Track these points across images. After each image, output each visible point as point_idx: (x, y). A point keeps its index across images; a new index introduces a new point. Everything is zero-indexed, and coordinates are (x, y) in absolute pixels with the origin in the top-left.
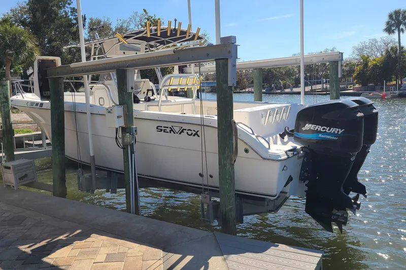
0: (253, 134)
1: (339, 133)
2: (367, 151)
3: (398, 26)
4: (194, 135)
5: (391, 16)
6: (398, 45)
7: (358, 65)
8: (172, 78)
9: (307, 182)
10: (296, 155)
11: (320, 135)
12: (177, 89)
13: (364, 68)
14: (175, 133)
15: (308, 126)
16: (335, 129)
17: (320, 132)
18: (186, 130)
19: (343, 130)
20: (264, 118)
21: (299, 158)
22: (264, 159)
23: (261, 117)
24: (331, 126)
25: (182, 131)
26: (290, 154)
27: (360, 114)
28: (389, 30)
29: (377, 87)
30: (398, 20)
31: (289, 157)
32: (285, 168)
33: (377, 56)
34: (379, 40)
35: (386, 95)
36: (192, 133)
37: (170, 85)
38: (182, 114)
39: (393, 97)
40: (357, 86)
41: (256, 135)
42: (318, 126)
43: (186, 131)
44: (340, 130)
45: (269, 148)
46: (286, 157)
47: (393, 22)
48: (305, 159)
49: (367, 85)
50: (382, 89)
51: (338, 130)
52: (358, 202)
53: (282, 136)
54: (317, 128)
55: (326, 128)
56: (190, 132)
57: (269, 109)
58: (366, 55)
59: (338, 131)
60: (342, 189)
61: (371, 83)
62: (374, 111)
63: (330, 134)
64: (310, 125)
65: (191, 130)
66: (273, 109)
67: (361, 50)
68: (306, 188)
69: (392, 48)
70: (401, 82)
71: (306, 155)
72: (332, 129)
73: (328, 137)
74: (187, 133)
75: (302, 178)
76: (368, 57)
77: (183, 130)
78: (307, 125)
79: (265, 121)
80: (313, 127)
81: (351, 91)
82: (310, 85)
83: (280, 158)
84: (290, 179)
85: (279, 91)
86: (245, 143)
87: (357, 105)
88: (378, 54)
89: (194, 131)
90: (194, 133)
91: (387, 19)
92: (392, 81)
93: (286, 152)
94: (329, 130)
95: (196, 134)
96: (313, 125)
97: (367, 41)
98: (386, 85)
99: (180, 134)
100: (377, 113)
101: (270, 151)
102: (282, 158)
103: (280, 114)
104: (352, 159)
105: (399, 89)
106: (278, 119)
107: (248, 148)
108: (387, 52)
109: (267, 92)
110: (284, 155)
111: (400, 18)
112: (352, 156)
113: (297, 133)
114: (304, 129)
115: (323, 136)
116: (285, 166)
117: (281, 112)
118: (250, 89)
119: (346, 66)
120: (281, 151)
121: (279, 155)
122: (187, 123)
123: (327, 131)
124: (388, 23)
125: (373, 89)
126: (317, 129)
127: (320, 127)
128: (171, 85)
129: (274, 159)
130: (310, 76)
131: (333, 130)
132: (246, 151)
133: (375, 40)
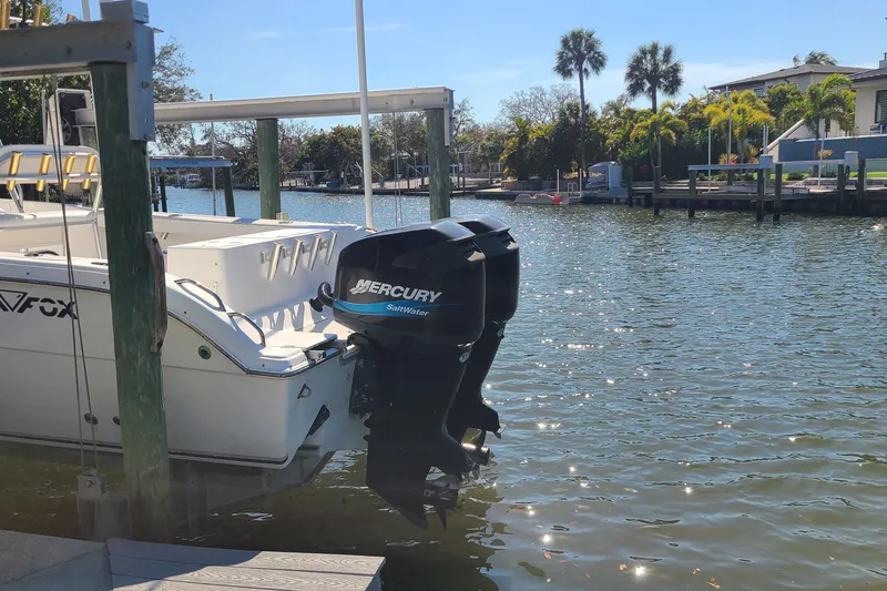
0: (222, 308)
1: (432, 301)
2: (499, 335)
3: (579, 64)
4: (62, 315)
5: (565, 42)
6: (579, 101)
7: (509, 138)
8: (17, 157)
9: (368, 416)
10: (334, 355)
11: (390, 307)
12: (35, 186)
13: (521, 143)
14: (5, 309)
15: (363, 286)
16: (421, 291)
17: (389, 299)
18: (36, 300)
19: (439, 294)
20: (267, 263)
21: (344, 362)
22: (249, 372)
23: (259, 259)
24: (413, 284)
25: (27, 305)
26: (316, 354)
27: (477, 256)
28: (563, 70)
29: (545, 183)
30: (579, 52)
31: (313, 365)
32: (306, 392)
33: (546, 120)
34: (547, 89)
35: (561, 199)
36: (55, 310)
37: (10, 175)
38: (29, 255)
39: (573, 203)
40: (509, 180)
41: (229, 310)
42: (384, 285)
43: (39, 304)
44: (432, 293)
45: (263, 344)
46: (306, 364)
47: (570, 55)
48: (361, 362)
49: (526, 179)
50: (554, 187)
51: (427, 293)
52: (484, 449)
53: (316, 305)
54: (382, 289)
55: (402, 289)
56: (49, 307)
57: (279, 241)
58: (524, 119)
59: (429, 297)
60: (445, 429)
61: (534, 174)
62: (511, 246)
63: (412, 303)
64: (368, 282)
65: (52, 302)
66: (292, 241)
67: (515, 108)
68: (367, 431)
69: (569, 106)
70: (588, 174)
71: (362, 353)
72: (415, 290)
73: (408, 310)
74: (42, 309)
75: (356, 409)
76: (528, 121)
77: (30, 300)
78: (361, 282)
79: (268, 271)
80: (373, 286)
81: (499, 190)
82: (419, 176)
83: (288, 370)
84: (324, 414)
85: (357, 187)
86: (200, 333)
87: (469, 234)
88: (548, 119)
89: (61, 302)
90: (61, 308)
91: (558, 47)
92: (571, 171)
93: (307, 352)
94: (409, 295)
95: (68, 311)
96: (374, 283)
97: (527, 91)
98: (561, 179)
99: (21, 311)
100: (516, 251)
101: (264, 352)
102: (295, 368)
103: (311, 252)
104: (462, 360)
105: (584, 189)
106: (306, 264)
107: (207, 345)
108: (562, 113)
109: (329, 189)
110: (299, 360)
111: (583, 49)
112: (462, 351)
113: (340, 301)
114: (354, 291)
115: (396, 309)
116: (304, 387)
117: (313, 245)
118: (293, 182)
119: (488, 139)
120: (293, 350)
121: (286, 362)
122: (39, 283)
123: (405, 296)
124: (561, 56)
125: (538, 187)
126: (384, 292)
127: (390, 286)
128: (15, 175)
129: (274, 372)
130: (419, 158)
131: (418, 294)
132: (204, 353)
133: (541, 89)
